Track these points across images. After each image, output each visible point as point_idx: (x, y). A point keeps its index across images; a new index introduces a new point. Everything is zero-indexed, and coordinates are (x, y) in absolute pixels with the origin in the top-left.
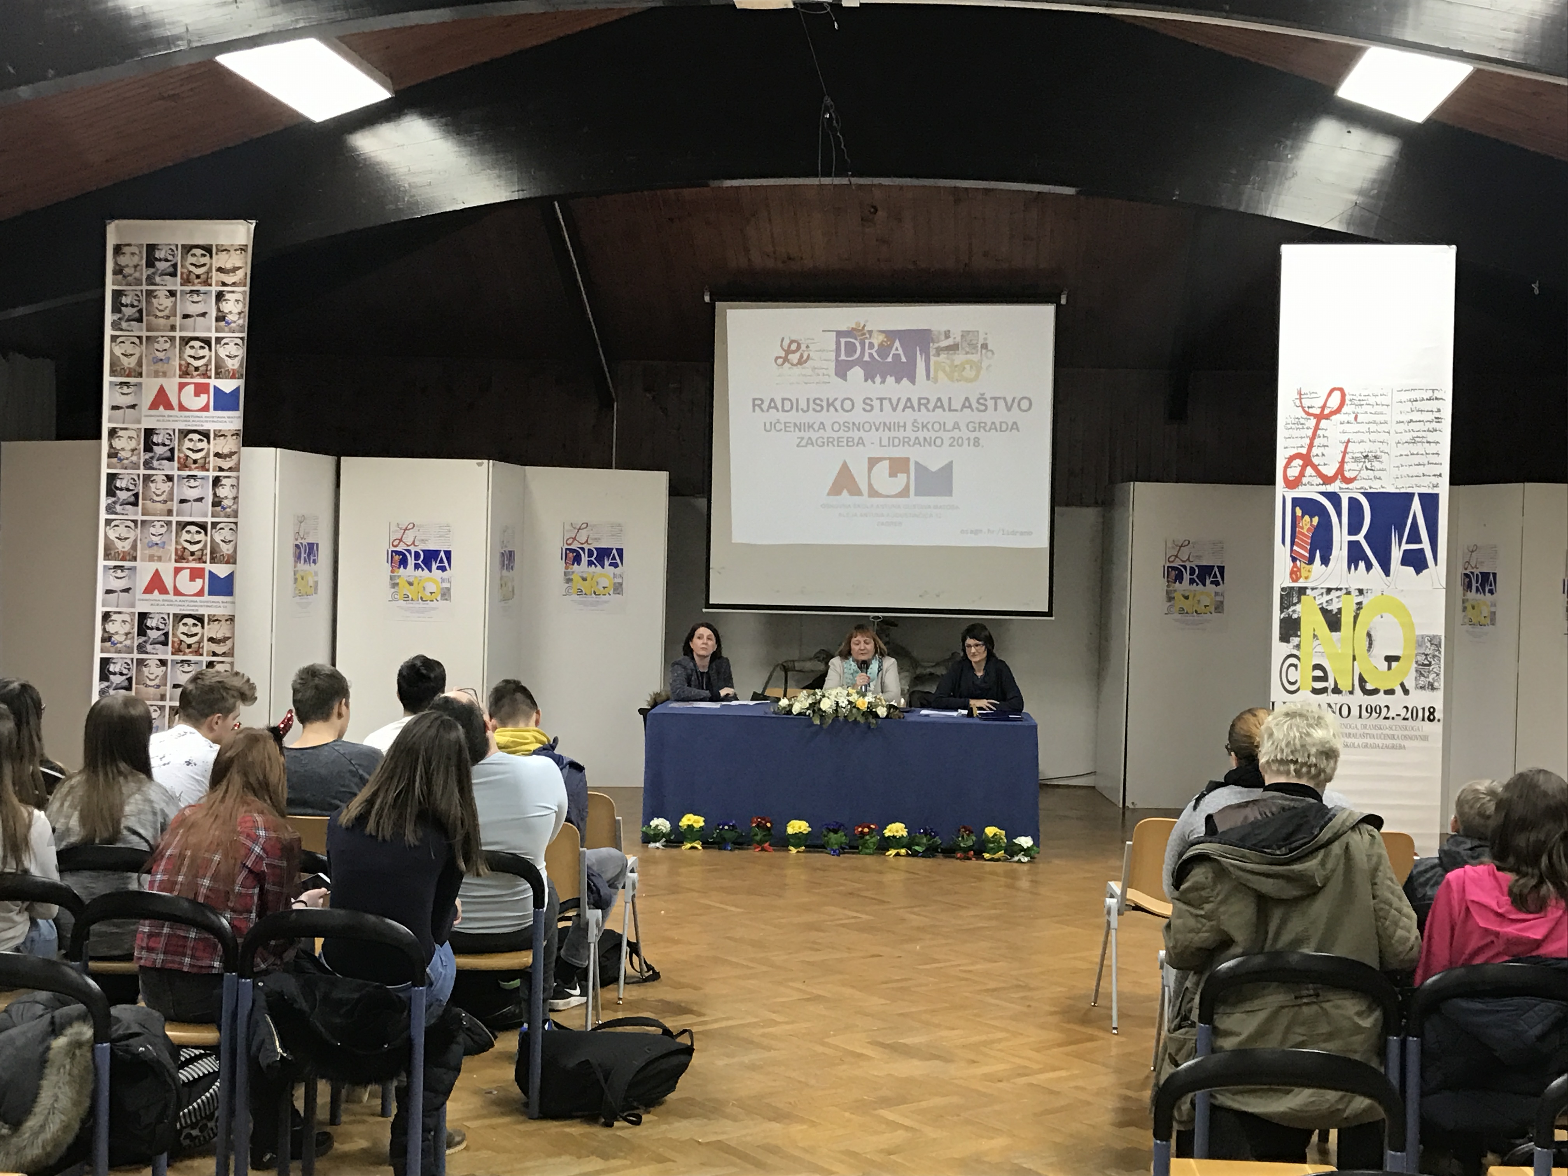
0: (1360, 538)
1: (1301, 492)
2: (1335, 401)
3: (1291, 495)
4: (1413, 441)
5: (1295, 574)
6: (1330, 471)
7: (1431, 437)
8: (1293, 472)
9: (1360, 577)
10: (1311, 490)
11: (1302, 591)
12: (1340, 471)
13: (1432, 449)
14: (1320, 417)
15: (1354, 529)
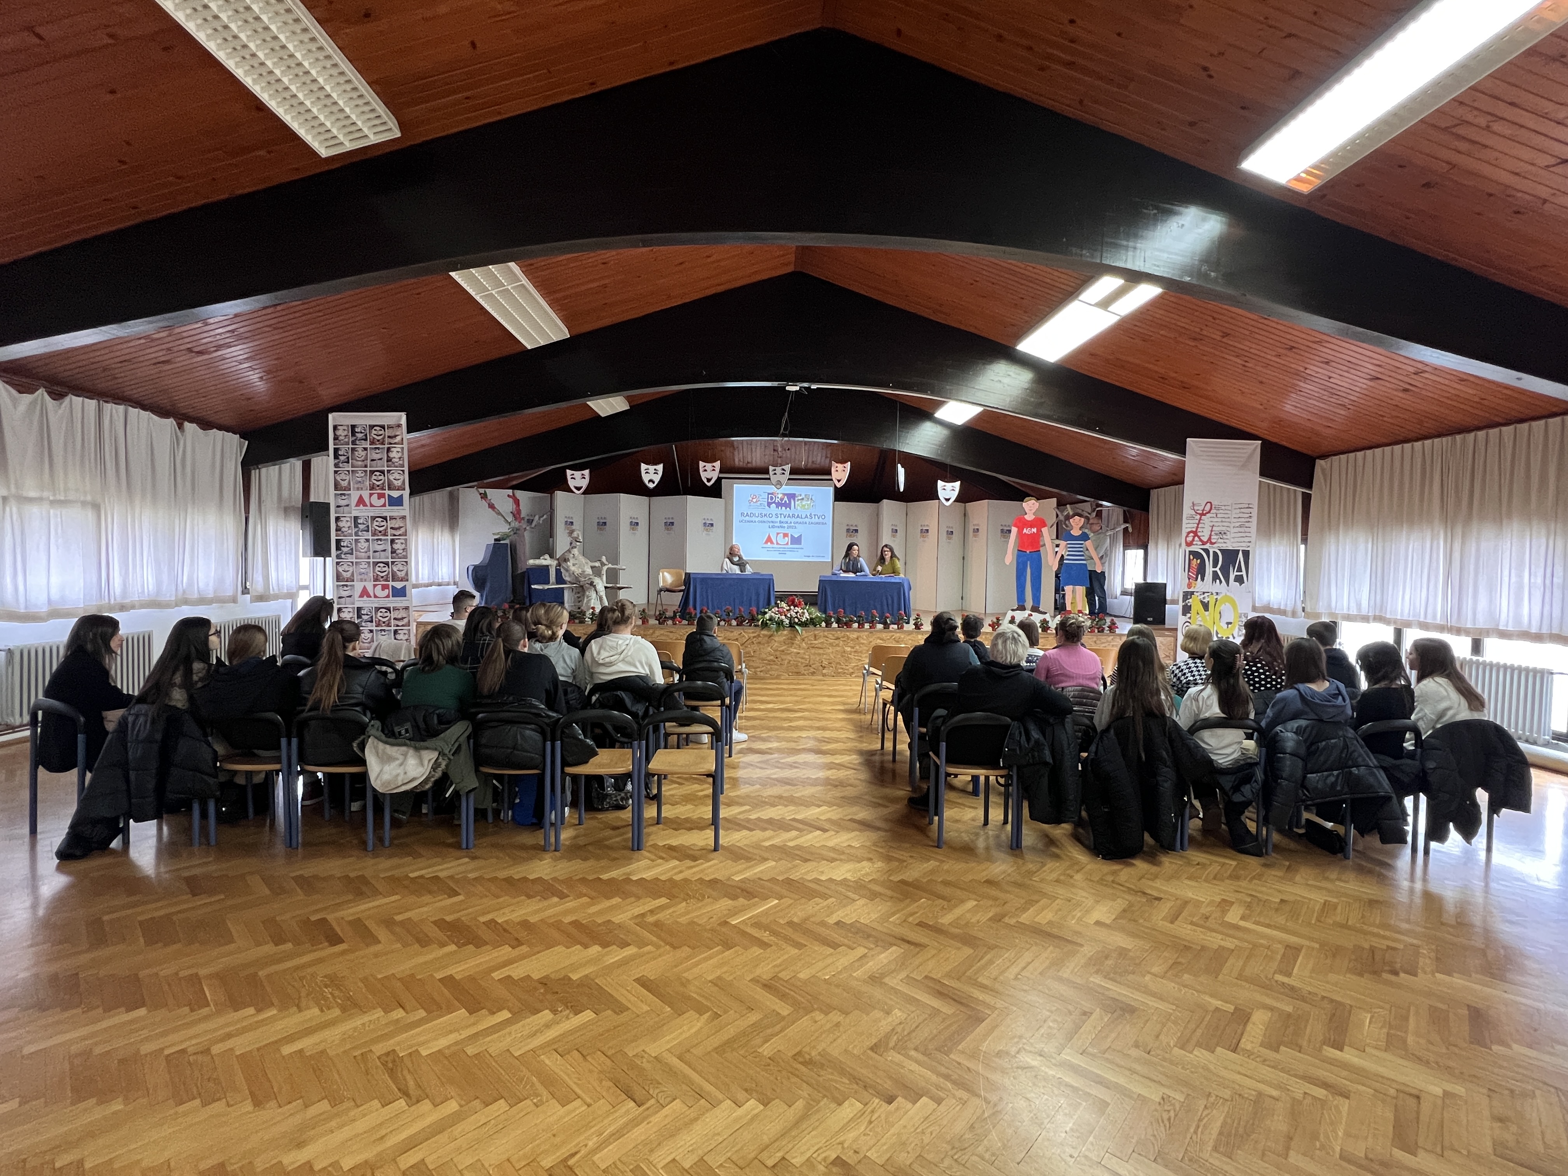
0: (1217, 569)
1: (1193, 548)
2: (1208, 508)
3: (1188, 549)
4: (1240, 526)
5: (1189, 586)
6: (1205, 539)
7: (1247, 524)
8: (1190, 539)
9: (1218, 587)
10: (1195, 548)
11: (1192, 593)
12: (1210, 539)
13: (1247, 530)
14: (1202, 514)
15: (1215, 566)
